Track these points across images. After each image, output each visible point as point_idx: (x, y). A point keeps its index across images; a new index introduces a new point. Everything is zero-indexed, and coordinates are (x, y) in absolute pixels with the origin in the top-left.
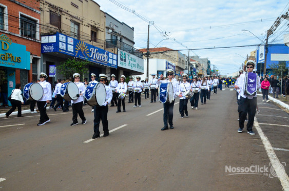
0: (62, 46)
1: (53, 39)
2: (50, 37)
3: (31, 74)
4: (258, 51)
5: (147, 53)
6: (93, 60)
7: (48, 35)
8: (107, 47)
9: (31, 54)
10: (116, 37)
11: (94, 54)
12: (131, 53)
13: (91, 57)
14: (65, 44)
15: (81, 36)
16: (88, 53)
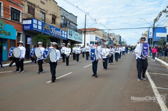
0: (35, 26)
1: (29, 22)
2: (28, 21)
3: (16, 42)
4: (149, 31)
5: (84, 31)
6: (53, 35)
7: (27, 19)
8: (61, 27)
9: (17, 31)
10: (67, 22)
11: (53, 31)
12: (75, 31)
13: (52, 33)
14: (37, 25)
15: (46, 21)
16: (50, 31)
